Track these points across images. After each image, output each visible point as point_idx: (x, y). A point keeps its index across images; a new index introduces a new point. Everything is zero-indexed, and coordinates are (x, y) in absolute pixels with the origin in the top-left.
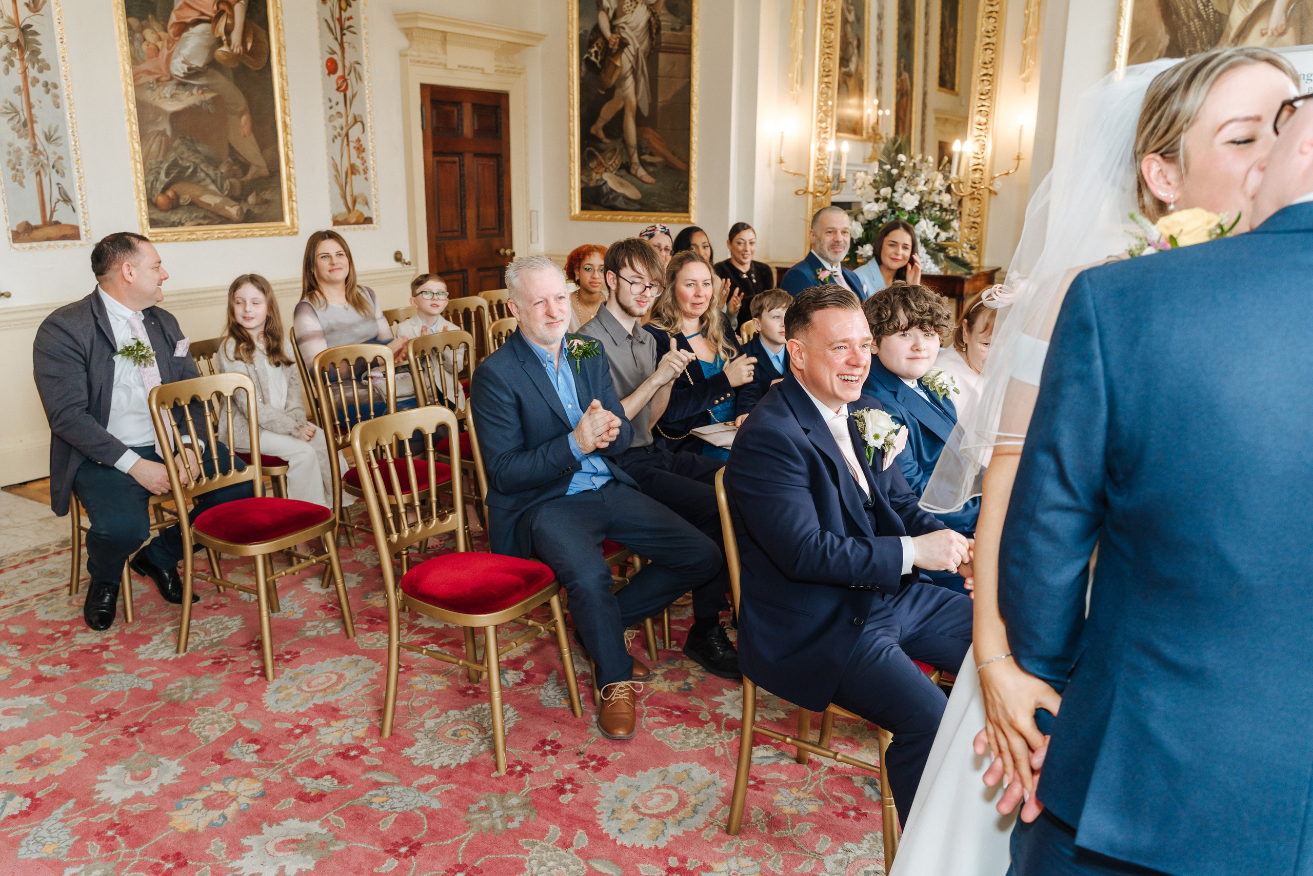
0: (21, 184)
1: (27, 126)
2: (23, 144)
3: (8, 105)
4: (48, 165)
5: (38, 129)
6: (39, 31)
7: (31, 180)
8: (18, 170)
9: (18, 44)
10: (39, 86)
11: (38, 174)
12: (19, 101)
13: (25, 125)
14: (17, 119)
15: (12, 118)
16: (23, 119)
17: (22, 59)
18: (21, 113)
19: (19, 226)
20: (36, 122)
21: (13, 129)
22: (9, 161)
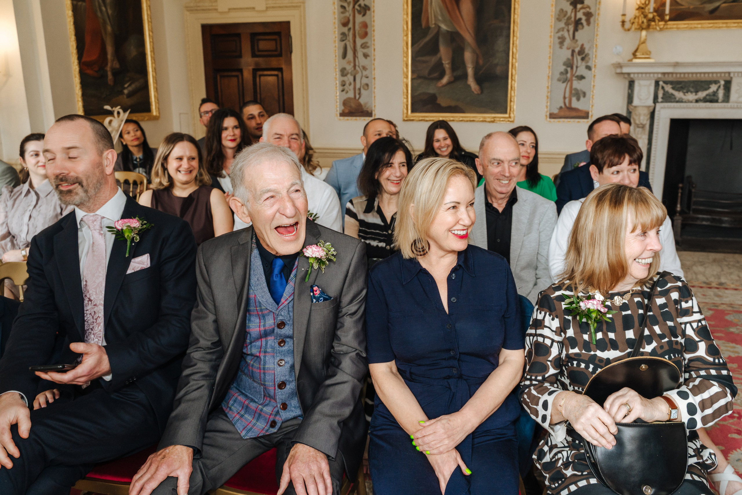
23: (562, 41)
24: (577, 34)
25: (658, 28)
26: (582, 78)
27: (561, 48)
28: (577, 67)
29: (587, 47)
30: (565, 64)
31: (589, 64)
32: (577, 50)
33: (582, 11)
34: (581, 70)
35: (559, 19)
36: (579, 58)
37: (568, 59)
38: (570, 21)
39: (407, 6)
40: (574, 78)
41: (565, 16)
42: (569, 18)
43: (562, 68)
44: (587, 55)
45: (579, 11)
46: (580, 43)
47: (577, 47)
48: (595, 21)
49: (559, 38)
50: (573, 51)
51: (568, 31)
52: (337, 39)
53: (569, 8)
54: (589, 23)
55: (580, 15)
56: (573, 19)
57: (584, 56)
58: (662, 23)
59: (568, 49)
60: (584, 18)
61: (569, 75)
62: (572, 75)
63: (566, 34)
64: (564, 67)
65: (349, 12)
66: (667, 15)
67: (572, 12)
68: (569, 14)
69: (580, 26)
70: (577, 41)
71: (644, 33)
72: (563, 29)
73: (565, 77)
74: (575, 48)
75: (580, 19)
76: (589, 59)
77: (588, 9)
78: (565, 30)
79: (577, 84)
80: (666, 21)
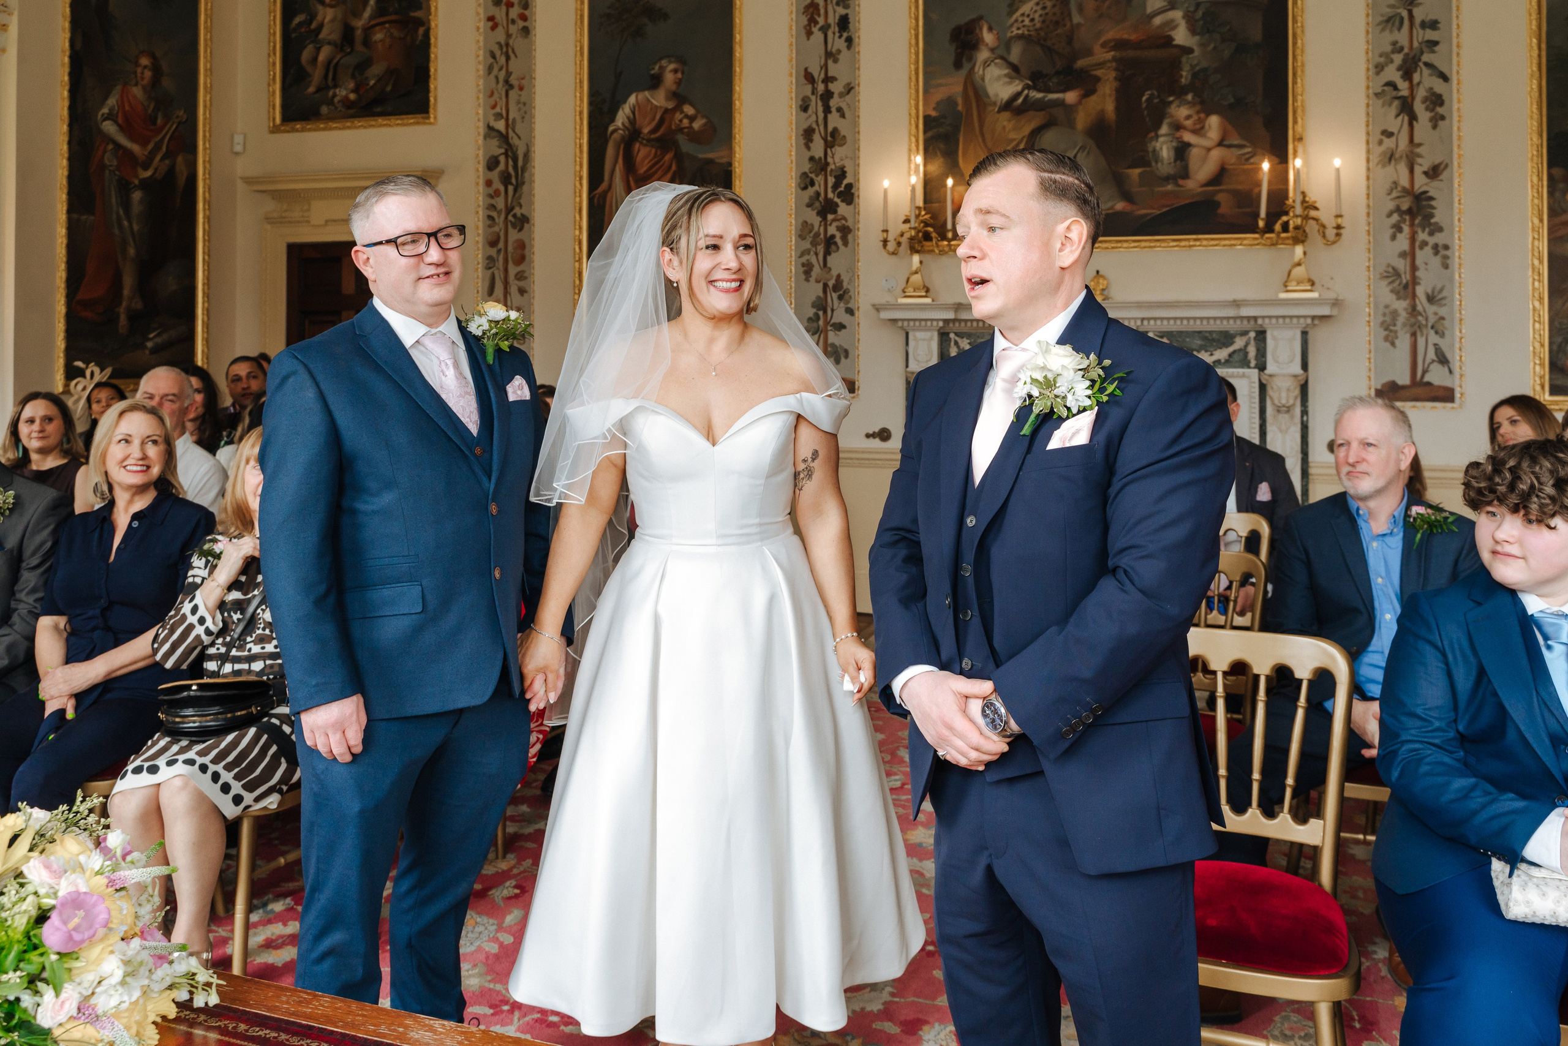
0: (1393, 344)
1: (1407, 288)
2: (1401, 306)
3: (1390, 270)
4: (1426, 326)
5: (1420, 291)
6: (1435, 196)
7: (1404, 342)
8: (1391, 331)
9: (1409, 211)
10: (1428, 250)
11: (1414, 335)
12: (1402, 265)
13: (1406, 287)
14: (1397, 282)
15: (1392, 282)
16: (1404, 281)
17: (1412, 225)
18: (1403, 276)
19: (1384, 385)
20: (1419, 284)
21: (1392, 291)
22: (1383, 323)
23: (807, 269)
24: (829, 258)
25: (937, 251)
26: (840, 327)
27: (807, 280)
28: (833, 310)
29: (845, 279)
30: (813, 306)
31: (850, 306)
32: (831, 283)
33: (835, 224)
34: (840, 316)
35: (801, 236)
36: (835, 296)
37: (819, 297)
38: (819, 239)
39: (581, 218)
40: (829, 328)
41: (811, 231)
42: (817, 235)
43: (811, 312)
44: (847, 291)
45: (830, 225)
46: (834, 273)
47: (832, 278)
48: (854, 240)
49: (803, 265)
50: (825, 286)
51: (816, 254)
52: (480, 266)
53: (815, 220)
54: (846, 244)
55: (832, 230)
56: (822, 236)
57: (841, 292)
58: (946, 243)
59: (818, 281)
60: (838, 235)
61: (821, 323)
62: (827, 323)
63: (814, 260)
64: (814, 310)
65: (499, 228)
66: (948, 231)
67: (820, 226)
68: (816, 228)
69: (833, 247)
70: (830, 269)
71: (916, 258)
72: (807, 252)
73: (815, 325)
74: (829, 280)
75: (833, 236)
76: (850, 297)
77: (843, 222)
78: (812, 253)
79: (833, 337)
80: (949, 241)
